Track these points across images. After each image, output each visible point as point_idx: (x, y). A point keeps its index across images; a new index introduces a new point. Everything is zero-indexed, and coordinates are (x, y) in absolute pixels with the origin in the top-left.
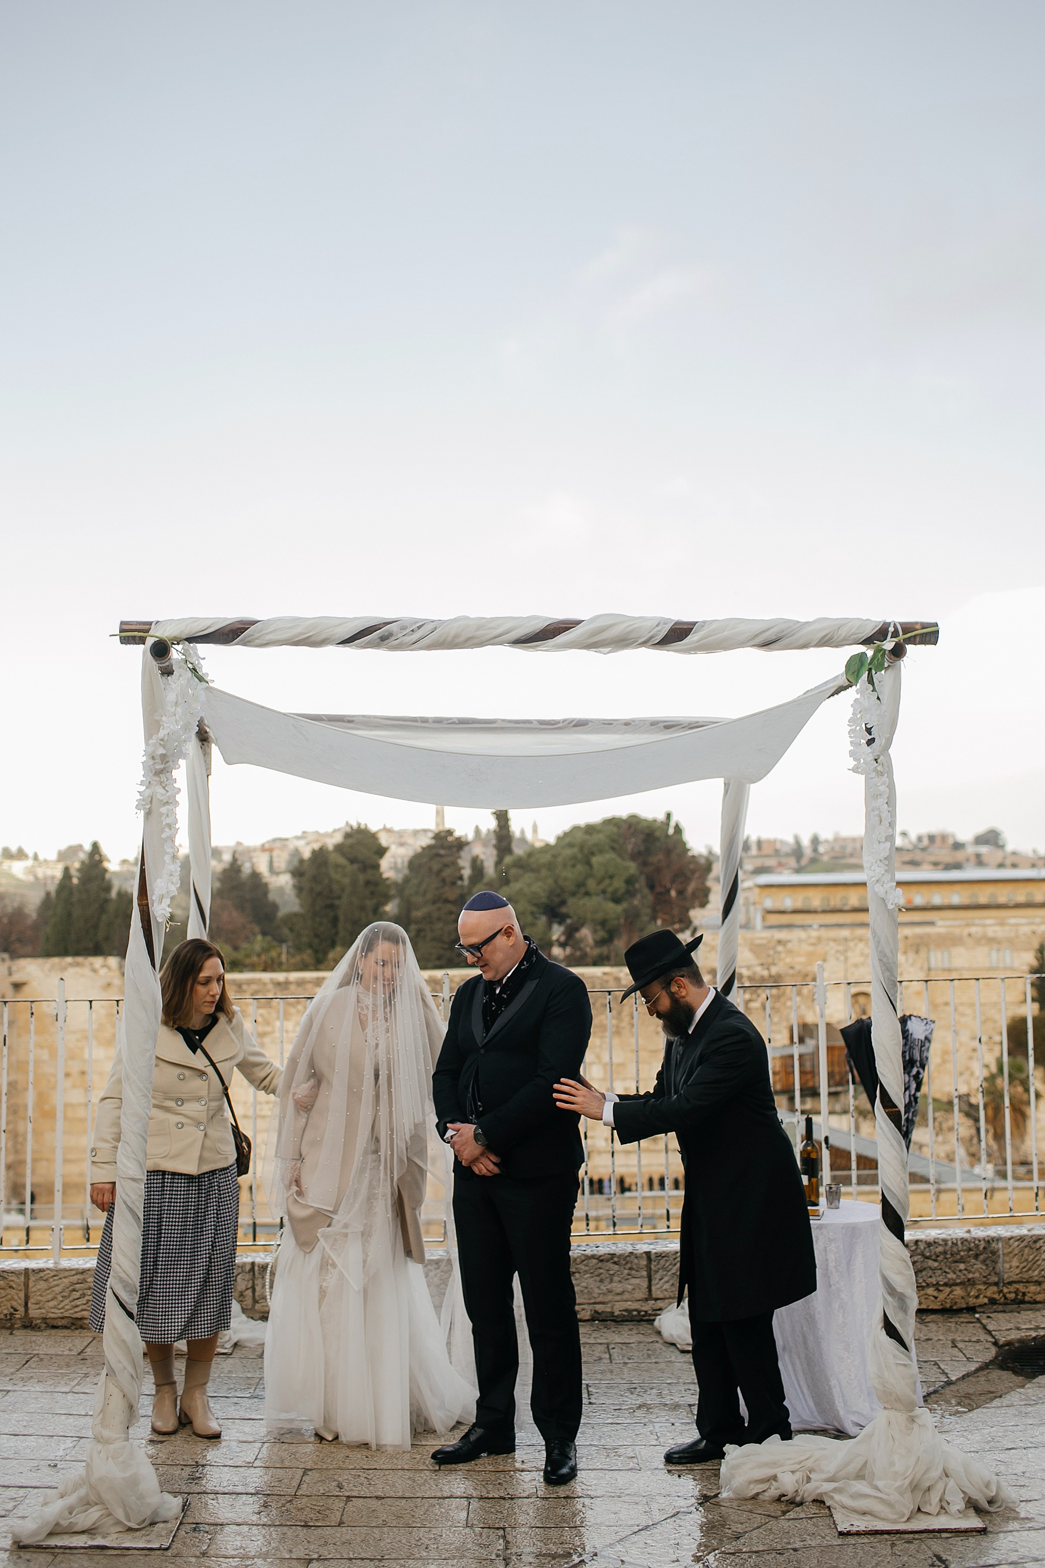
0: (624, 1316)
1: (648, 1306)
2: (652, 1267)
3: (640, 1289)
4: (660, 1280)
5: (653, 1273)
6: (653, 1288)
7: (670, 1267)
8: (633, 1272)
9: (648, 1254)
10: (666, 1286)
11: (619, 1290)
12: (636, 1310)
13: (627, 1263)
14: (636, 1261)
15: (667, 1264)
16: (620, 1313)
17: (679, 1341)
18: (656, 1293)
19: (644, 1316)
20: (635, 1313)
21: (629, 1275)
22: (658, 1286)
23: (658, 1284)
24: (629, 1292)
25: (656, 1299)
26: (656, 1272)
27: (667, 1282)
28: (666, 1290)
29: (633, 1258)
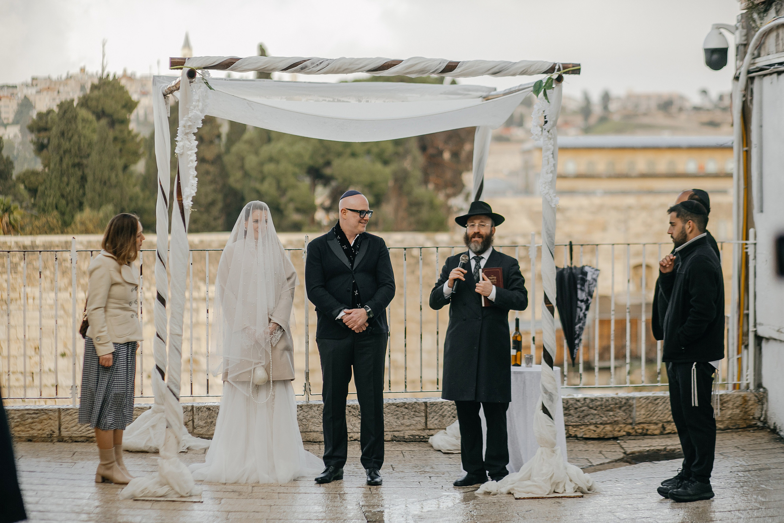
0: (411, 439)
1: (425, 433)
2: (428, 411)
3: (420, 423)
4: (433, 418)
5: (428, 414)
6: (428, 423)
7: (439, 411)
8: (417, 413)
9: (426, 403)
10: (436, 422)
11: (408, 424)
12: (418, 435)
13: (413, 408)
14: (418, 407)
15: (437, 409)
16: (408, 437)
17: (443, 448)
18: (430, 426)
19: (422, 439)
20: (417, 437)
21: (414, 415)
22: (431, 422)
23: (431, 420)
24: (414, 425)
25: (430, 429)
26: (430, 413)
27: (436, 420)
28: (436, 424)
29: (416, 405)
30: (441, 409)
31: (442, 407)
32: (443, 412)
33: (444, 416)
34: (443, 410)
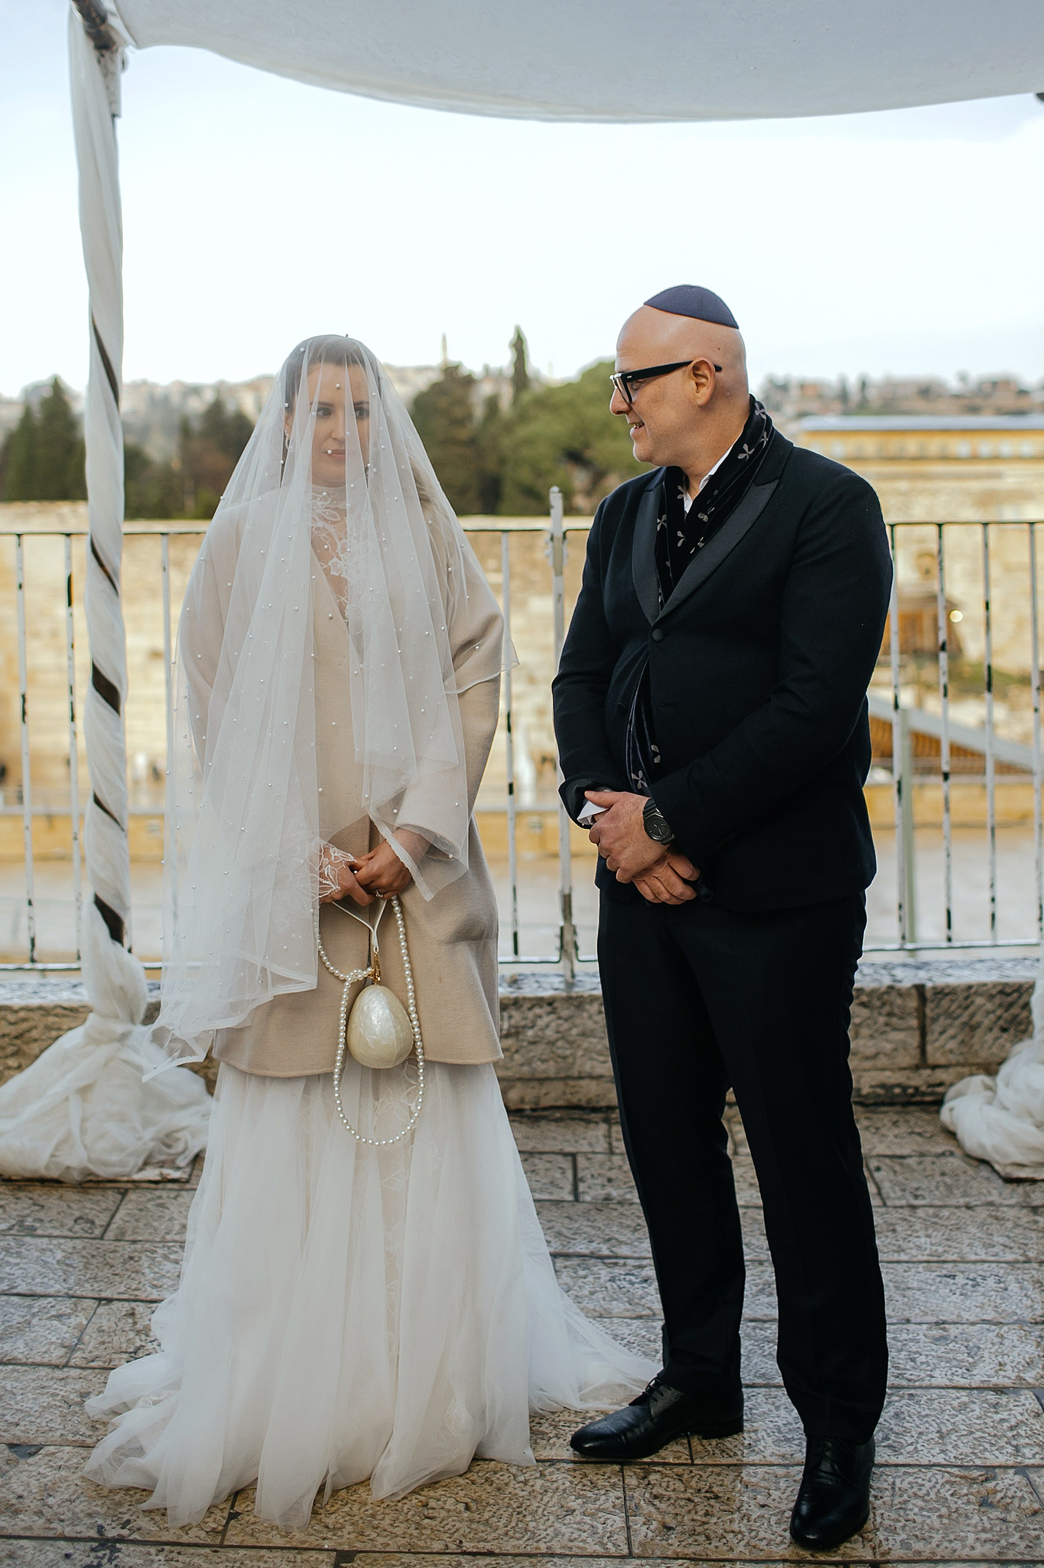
0: (879, 1095)
1: (921, 1079)
2: (928, 1011)
3: (905, 1049)
4: (941, 1033)
5: (928, 1022)
6: (929, 1048)
7: (959, 1011)
8: (894, 1020)
9: (920, 989)
10: (952, 1045)
11: (870, 1051)
12: (899, 1085)
13: (884, 1004)
14: (899, 1001)
15: (954, 1007)
16: (870, 1090)
17: (997, 1157)
18: (934, 1055)
19: (913, 1095)
20: (897, 1091)
21: (887, 1024)
22: (937, 1044)
23: (937, 1040)
24: (886, 1054)
25: (934, 1067)
26: (935, 1020)
27: (953, 1037)
28: (951, 1051)
29: (893, 997)
30: (967, 1007)
31: (969, 1001)
32: (972, 1016)
33: (974, 1028)
34: (972, 1009)
